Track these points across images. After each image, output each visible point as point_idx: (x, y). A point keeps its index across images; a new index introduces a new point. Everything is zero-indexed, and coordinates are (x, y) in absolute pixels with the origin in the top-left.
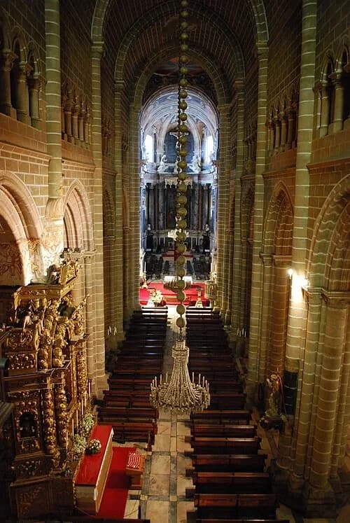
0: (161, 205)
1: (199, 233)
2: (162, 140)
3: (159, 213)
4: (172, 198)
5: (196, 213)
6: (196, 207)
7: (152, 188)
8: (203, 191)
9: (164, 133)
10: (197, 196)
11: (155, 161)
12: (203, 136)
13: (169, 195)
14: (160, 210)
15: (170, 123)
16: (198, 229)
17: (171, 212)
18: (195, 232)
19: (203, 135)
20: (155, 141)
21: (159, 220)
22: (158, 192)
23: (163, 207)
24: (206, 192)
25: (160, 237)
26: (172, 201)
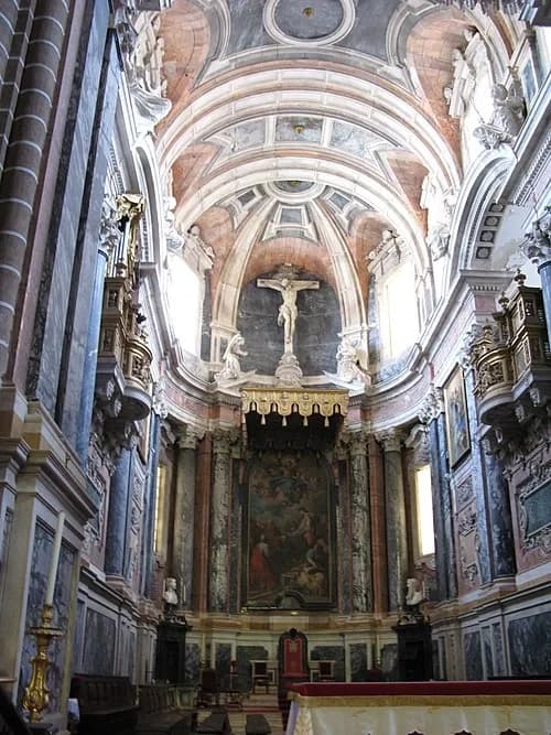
0: (221, 510)
1: (375, 624)
2: (230, 293)
3: (212, 542)
4: (265, 492)
5: (361, 541)
6: (360, 520)
7: (188, 443)
8: (382, 454)
9: (237, 271)
10: (360, 476)
11: (205, 354)
12: (368, 282)
13: (253, 481)
14: (218, 532)
15: (259, 238)
16: (370, 608)
17: (263, 546)
18: (360, 618)
19: (372, 276)
20: (208, 296)
21: (211, 570)
22: (213, 463)
23: (230, 522)
24: (397, 461)
25: (214, 642)
26: (263, 503)
